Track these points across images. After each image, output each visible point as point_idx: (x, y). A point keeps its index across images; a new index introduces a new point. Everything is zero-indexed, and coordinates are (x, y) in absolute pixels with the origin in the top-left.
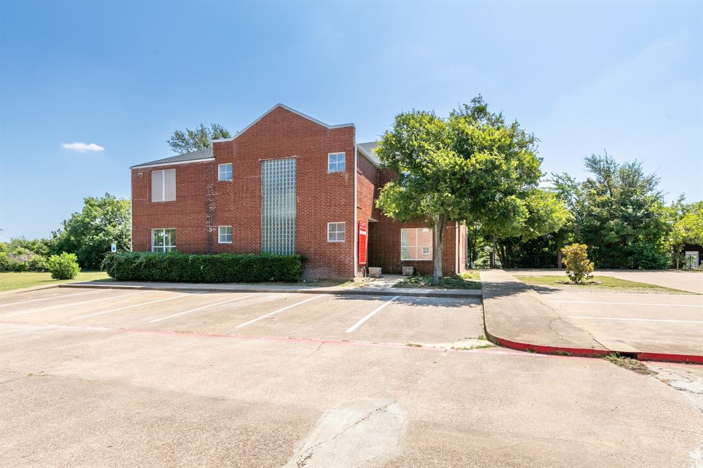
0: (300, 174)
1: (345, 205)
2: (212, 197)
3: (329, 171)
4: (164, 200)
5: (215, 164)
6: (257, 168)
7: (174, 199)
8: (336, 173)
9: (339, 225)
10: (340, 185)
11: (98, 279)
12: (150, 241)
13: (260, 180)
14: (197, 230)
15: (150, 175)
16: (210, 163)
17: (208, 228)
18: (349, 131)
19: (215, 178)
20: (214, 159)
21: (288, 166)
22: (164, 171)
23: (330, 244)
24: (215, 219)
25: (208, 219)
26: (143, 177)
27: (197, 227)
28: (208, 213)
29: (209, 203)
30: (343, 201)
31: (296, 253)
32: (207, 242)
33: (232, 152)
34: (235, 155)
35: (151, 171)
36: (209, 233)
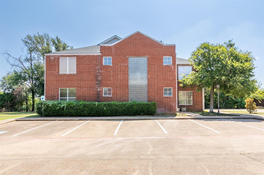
0: (150, 65)
1: (172, 80)
2: (100, 73)
3: (164, 64)
4: (68, 73)
5: (101, 57)
6: (126, 61)
7: (75, 72)
8: (168, 66)
9: (169, 89)
10: (170, 71)
11: (27, 116)
12: (58, 95)
13: (128, 66)
14: (90, 90)
15: (58, 59)
16: (98, 56)
17: (97, 88)
18: (173, 47)
19: (101, 63)
20: (101, 54)
21: (143, 61)
22: (68, 58)
23: (165, 97)
24: (101, 84)
25: (97, 84)
26: (54, 60)
27: (90, 88)
28: (97, 81)
29: (98, 76)
30: (171, 78)
31: (148, 101)
32: (97, 96)
33: (112, 52)
34: (113, 53)
35: (59, 57)
36: (98, 91)
